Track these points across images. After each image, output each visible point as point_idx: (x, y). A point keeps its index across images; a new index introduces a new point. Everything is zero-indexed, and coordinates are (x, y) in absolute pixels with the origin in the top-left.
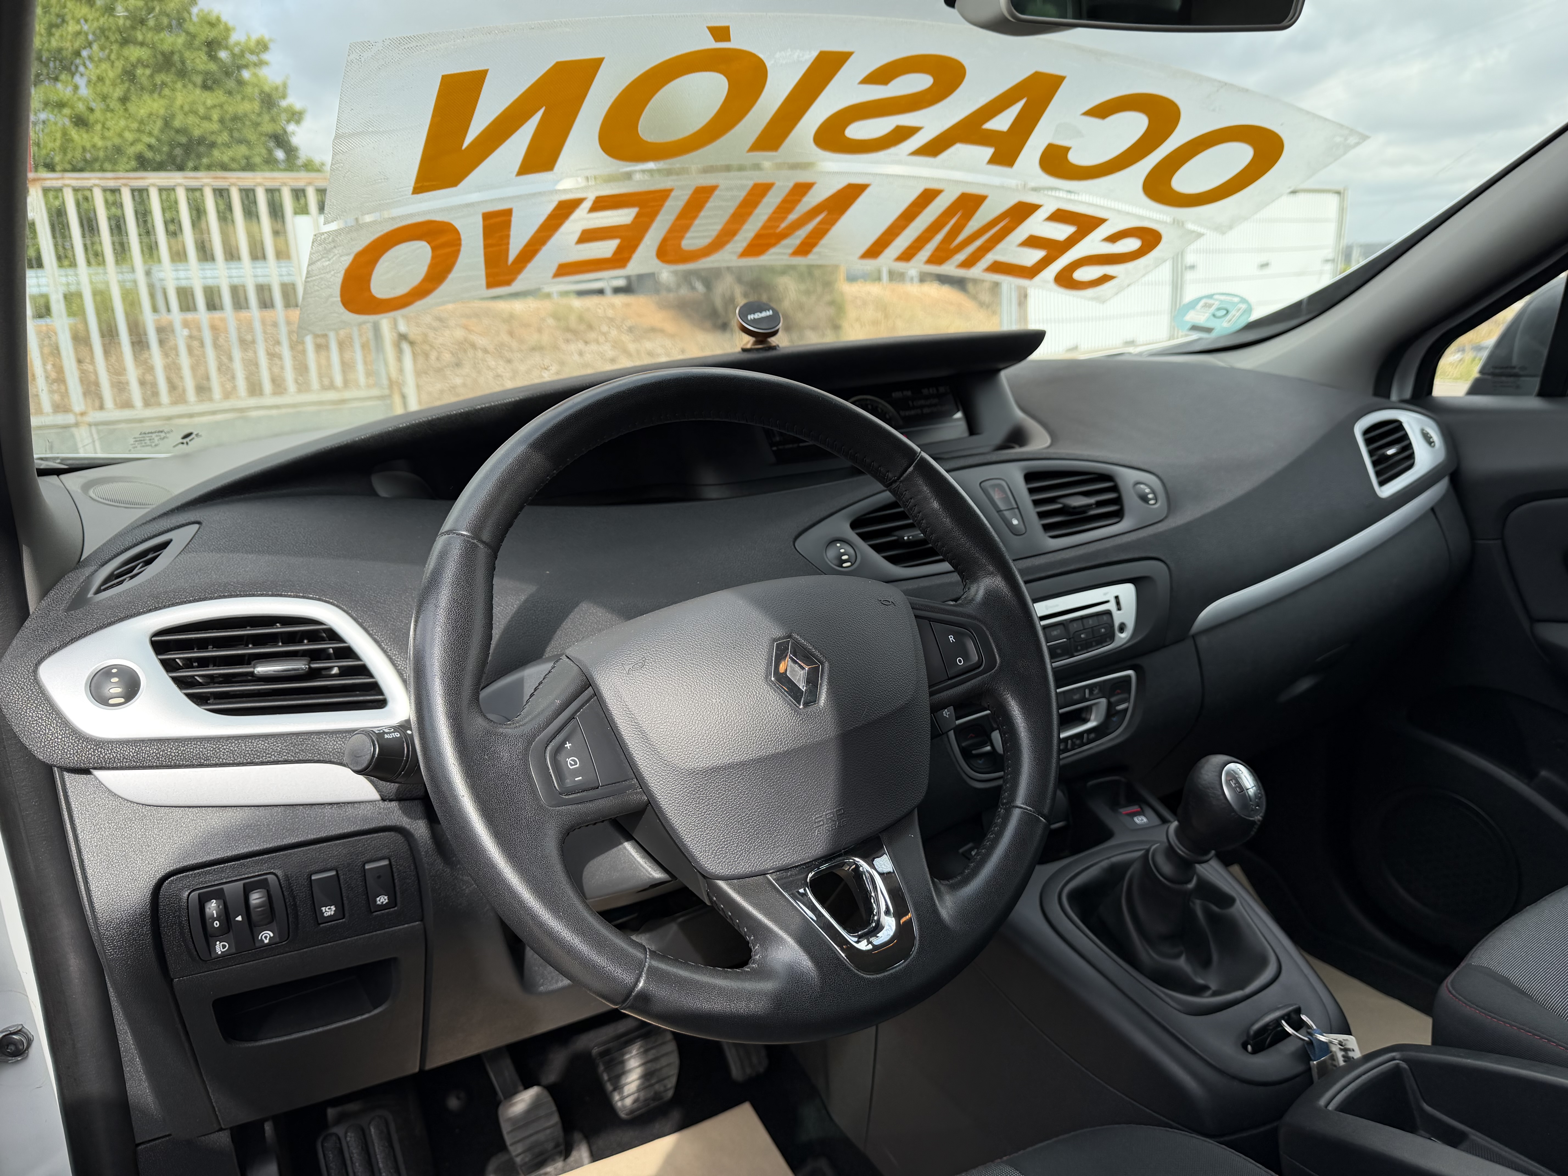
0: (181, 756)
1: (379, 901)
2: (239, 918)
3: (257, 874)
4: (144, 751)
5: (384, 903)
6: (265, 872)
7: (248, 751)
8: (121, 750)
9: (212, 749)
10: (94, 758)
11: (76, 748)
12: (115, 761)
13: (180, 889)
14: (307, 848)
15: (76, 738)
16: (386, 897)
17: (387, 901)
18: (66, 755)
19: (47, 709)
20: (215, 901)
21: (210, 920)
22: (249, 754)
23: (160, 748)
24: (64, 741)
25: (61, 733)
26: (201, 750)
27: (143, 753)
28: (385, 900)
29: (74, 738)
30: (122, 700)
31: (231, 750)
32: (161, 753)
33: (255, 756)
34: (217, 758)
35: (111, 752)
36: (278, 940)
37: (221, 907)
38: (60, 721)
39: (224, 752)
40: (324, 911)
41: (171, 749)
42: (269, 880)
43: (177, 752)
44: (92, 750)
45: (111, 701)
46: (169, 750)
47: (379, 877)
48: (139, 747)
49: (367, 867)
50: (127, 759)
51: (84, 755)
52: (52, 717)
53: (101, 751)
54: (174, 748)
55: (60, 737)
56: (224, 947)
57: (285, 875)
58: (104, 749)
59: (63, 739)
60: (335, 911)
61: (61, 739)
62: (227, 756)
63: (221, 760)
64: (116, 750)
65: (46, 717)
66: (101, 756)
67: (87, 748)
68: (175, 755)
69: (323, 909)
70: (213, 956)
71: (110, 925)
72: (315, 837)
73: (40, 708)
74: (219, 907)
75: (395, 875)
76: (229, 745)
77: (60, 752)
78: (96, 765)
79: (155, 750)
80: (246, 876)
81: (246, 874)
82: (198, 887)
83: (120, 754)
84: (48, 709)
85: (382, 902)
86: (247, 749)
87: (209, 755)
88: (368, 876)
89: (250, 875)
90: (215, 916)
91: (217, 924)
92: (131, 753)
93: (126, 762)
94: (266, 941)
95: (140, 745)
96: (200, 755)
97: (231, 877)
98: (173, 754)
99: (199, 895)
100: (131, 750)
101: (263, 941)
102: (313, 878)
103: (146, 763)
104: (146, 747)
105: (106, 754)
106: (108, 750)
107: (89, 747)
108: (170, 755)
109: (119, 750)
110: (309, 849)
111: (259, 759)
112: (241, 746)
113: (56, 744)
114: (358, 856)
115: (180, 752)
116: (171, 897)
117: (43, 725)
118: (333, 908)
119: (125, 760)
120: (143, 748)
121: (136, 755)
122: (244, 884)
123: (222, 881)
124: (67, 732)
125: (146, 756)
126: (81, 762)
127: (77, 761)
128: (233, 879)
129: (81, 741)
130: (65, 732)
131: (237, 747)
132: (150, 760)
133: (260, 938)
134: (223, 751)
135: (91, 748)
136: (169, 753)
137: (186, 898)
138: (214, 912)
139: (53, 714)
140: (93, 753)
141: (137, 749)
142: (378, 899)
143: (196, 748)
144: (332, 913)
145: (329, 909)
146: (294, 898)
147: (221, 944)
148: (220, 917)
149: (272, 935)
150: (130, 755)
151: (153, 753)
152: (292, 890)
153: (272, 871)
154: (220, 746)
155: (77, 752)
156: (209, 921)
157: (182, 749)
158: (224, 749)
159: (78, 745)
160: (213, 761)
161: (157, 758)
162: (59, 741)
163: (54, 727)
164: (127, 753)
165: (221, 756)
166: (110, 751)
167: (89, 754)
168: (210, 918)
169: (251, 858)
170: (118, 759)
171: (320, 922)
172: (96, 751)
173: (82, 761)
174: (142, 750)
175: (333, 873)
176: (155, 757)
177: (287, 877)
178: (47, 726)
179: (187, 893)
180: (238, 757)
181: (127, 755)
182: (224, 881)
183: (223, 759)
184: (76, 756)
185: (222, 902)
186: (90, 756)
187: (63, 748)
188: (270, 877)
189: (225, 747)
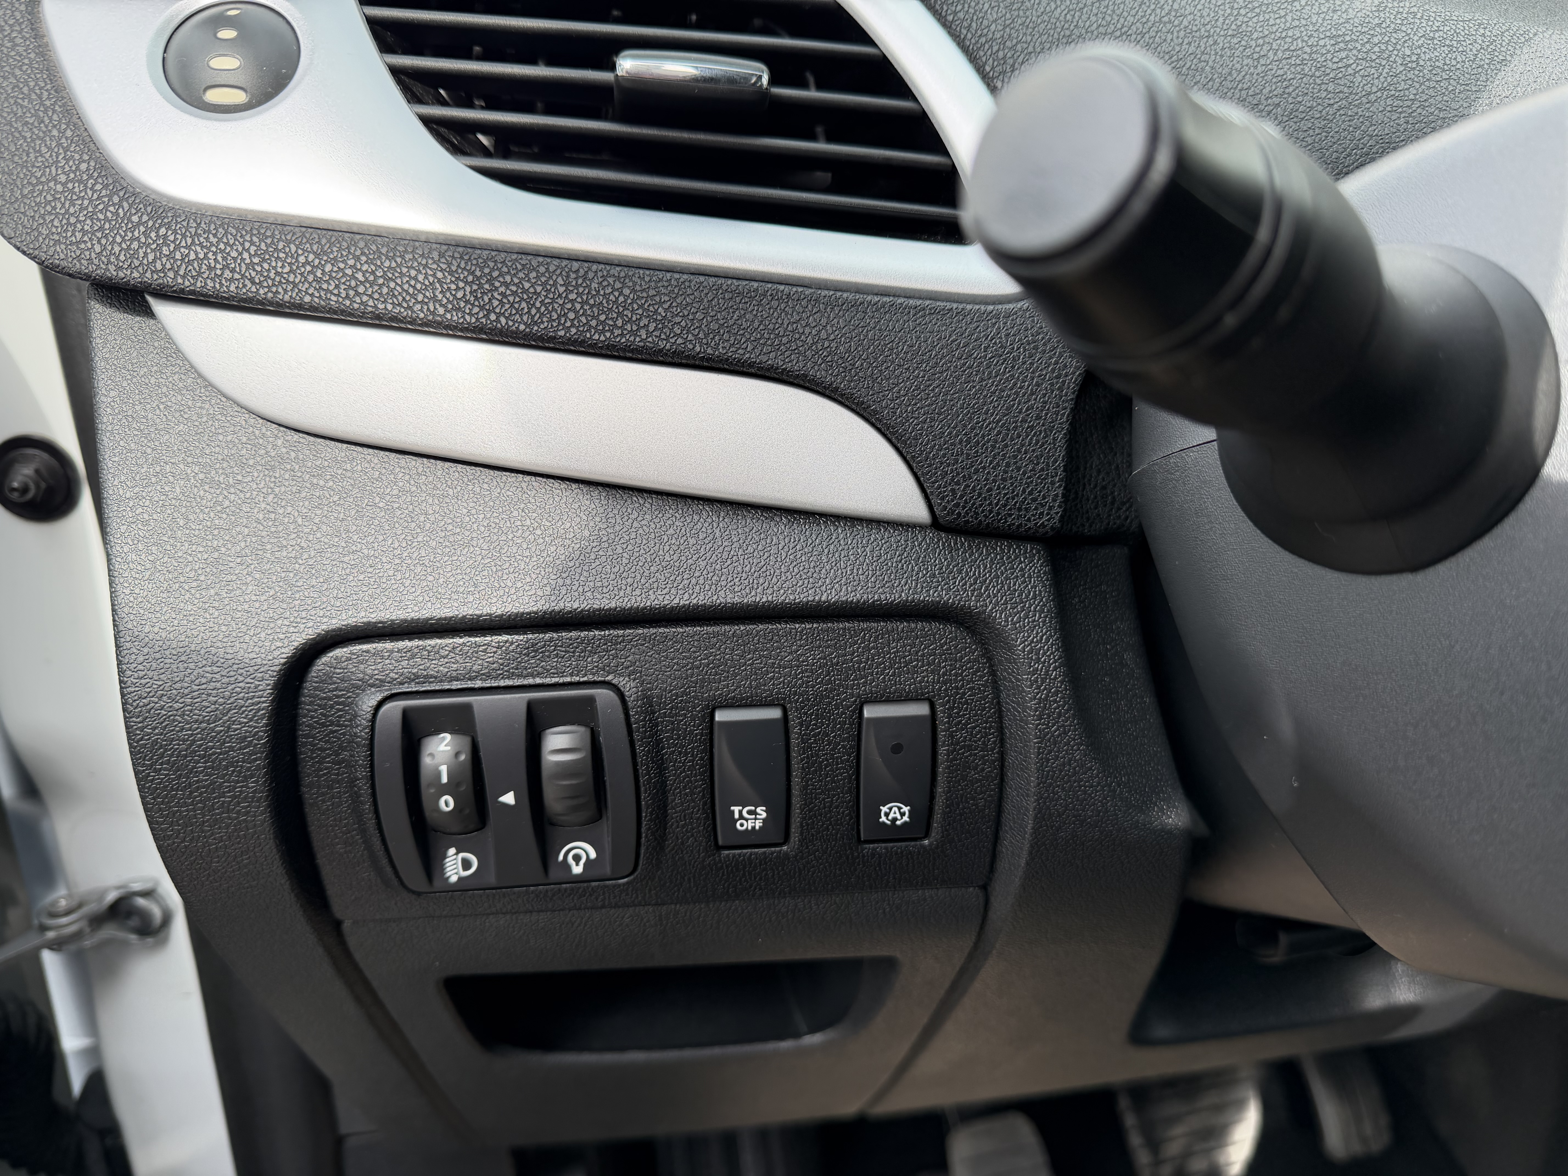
0: (381, 286)
1: (887, 815)
2: (509, 798)
3: (568, 679)
4: (282, 255)
5: (898, 823)
6: (590, 678)
7: (572, 301)
8: (220, 240)
9: (470, 278)
10: (146, 254)
11: (101, 216)
12: (200, 274)
13: (358, 687)
14: (710, 629)
15: (106, 187)
16: (906, 809)
17: (906, 818)
18: (74, 232)
19: (40, 97)
20: (448, 737)
21: (432, 791)
22: (576, 312)
23: (325, 253)
24: (72, 191)
25: (67, 168)
26: (440, 275)
27: (278, 258)
28: (902, 815)
29: (98, 187)
30: (239, 97)
31: (525, 291)
32: (328, 268)
33: (594, 323)
34: (482, 308)
35: (193, 243)
36: (608, 871)
37: (463, 757)
38: (69, 133)
39: (503, 295)
40: (737, 816)
41: (357, 258)
42: (599, 703)
43: (373, 273)
44: (142, 229)
45: (213, 96)
46: (351, 262)
47: (897, 749)
48: (269, 241)
49: (869, 712)
50: (233, 271)
51: (119, 239)
52: (51, 119)
53: (165, 237)
54: (364, 258)
55: (63, 178)
56: (466, 865)
57: (645, 696)
58: (175, 232)
59: (70, 186)
60: (764, 821)
61: (64, 185)
62: (512, 306)
63: (493, 317)
64: (207, 239)
65: (35, 115)
66: (165, 251)
67: (129, 220)
68: (367, 280)
69: (736, 809)
70: (437, 884)
71: (162, 756)
72: (737, 600)
73: (25, 90)
74: (457, 754)
75: (942, 750)
76: (521, 275)
77: (56, 223)
78: (148, 275)
79: (311, 257)
80: (538, 681)
81: (539, 674)
82: (405, 688)
83: (215, 254)
84: (45, 94)
85: (895, 819)
86: (572, 296)
87: (460, 294)
88: (870, 743)
89: (548, 681)
90: (445, 779)
91: (447, 803)
92: (246, 255)
93: (231, 280)
94: (577, 869)
95: (273, 236)
96: (435, 289)
97: (496, 678)
98: (360, 276)
99: (406, 713)
100: (247, 245)
101: (569, 868)
102: (720, 716)
103: (285, 291)
104: (289, 242)
105: (177, 247)
106: (184, 236)
107: (135, 219)
108: (353, 277)
109: (214, 240)
110: (716, 635)
111: (603, 332)
112: (555, 284)
113: (49, 198)
114: (847, 678)
115: (379, 273)
116: (332, 707)
117: (25, 138)
118: (762, 812)
119: (227, 274)
120: (280, 246)
121: (260, 264)
122: (531, 706)
123: (470, 684)
124: (84, 166)
125: (287, 269)
126: (109, 262)
127: (99, 254)
128: (502, 683)
129: (116, 199)
130: (78, 168)
131: (544, 285)
132: (295, 285)
133: (561, 858)
134: (502, 289)
135: (140, 223)
136: (349, 272)
137: (369, 716)
138: (444, 769)
139: (54, 111)
140: (143, 240)
141: (263, 246)
142: (884, 809)
143: (426, 266)
144: (758, 824)
145: (749, 812)
146: (661, 768)
147: (461, 855)
148: (458, 785)
149: (593, 855)
150: (243, 260)
151: (304, 265)
152: (659, 742)
153: (609, 678)
154: (495, 274)
155: (101, 229)
156: (427, 793)
157: (387, 264)
158: (506, 285)
159: (106, 209)
160: (470, 314)
161: (318, 280)
162: (59, 188)
163: (50, 148)
164: (234, 254)
165: (496, 303)
166: (189, 241)
167: (132, 240)
168: (429, 785)
169: (556, 631)
170: (210, 268)
171: (720, 843)
172: (153, 235)
173: (113, 259)
174: (276, 250)
175: (775, 713)
176: (311, 278)
177: (647, 700)
178: (33, 140)
179: (374, 702)
180: (542, 315)
181: (235, 259)
182: (478, 684)
183: (498, 315)
184: (99, 242)
185: (464, 742)
186: (135, 245)
187: (67, 211)
188: (602, 694)
189: (508, 278)
